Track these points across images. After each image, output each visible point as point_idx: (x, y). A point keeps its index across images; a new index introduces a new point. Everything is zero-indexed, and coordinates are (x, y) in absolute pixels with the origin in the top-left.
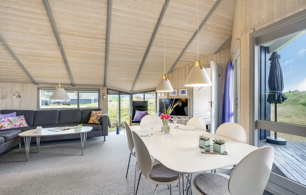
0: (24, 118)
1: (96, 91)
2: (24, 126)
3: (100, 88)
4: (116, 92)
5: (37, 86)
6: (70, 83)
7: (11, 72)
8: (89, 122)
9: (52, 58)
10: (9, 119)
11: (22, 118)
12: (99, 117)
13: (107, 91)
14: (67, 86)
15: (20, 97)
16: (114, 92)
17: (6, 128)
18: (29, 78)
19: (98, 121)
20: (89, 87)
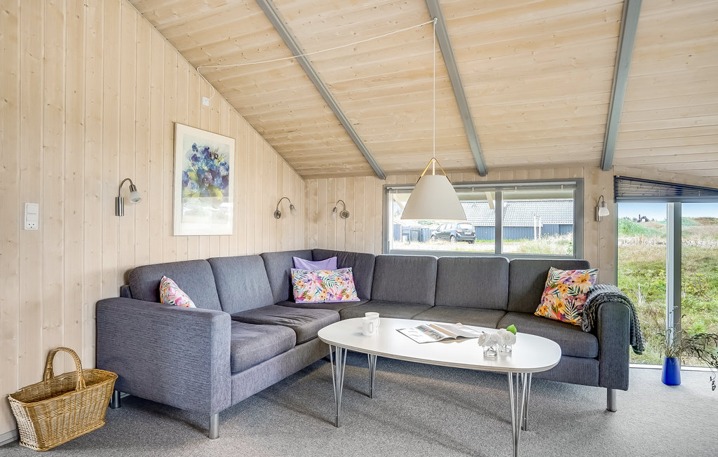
0: (350, 276)
1: (565, 186)
2: (350, 299)
3: (583, 174)
4: (656, 187)
5: (383, 182)
6: (471, 165)
7: (326, 147)
8: (538, 313)
9: (412, 76)
10: (320, 275)
11: (347, 276)
12: (582, 296)
13: (616, 187)
14: (461, 177)
15: (345, 215)
16: (647, 189)
17: (312, 300)
18: (361, 158)
19: (581, 314)
20: (537, 175)
